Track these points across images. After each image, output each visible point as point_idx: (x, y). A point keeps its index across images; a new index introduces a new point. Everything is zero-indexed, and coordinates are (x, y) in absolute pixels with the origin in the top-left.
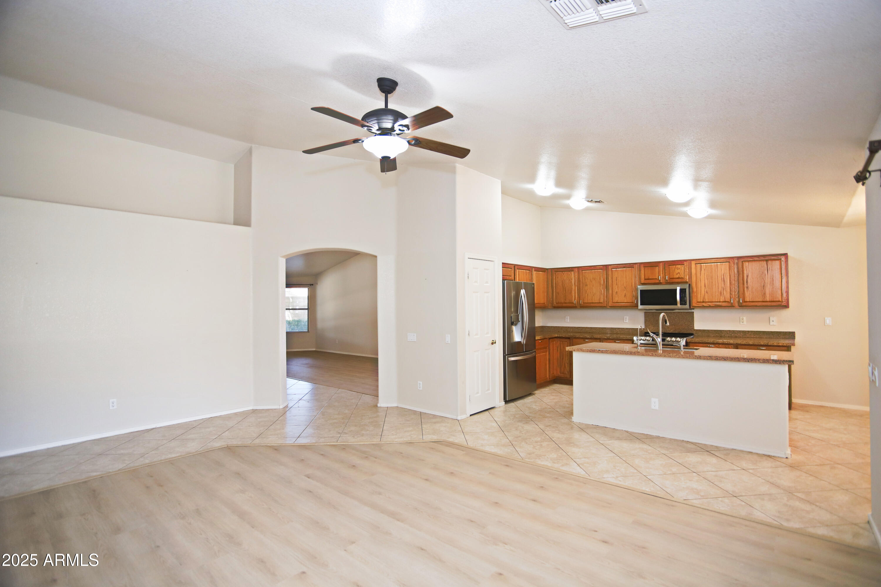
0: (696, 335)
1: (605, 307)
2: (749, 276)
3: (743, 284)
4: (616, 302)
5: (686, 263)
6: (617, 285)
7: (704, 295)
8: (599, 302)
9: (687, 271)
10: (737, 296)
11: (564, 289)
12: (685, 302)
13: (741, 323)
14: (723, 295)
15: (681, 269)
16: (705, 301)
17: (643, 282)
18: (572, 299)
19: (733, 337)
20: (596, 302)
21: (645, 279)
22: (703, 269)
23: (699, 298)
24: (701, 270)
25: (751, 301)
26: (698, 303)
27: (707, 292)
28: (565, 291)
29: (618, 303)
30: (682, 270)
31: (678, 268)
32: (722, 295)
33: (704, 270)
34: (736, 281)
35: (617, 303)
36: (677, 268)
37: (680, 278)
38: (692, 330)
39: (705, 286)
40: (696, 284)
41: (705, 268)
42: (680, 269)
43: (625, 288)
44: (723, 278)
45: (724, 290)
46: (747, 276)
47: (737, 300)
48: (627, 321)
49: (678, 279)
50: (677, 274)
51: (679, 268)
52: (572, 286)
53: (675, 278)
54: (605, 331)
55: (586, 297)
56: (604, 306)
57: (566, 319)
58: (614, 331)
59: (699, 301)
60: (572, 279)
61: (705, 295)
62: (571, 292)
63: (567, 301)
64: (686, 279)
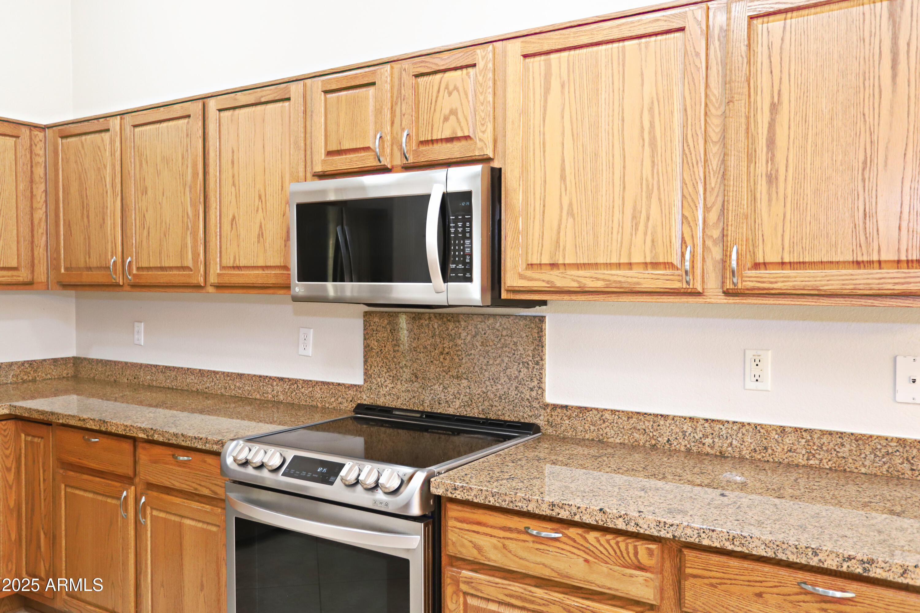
0: (550, 431)
1: (198, 287)
2: (785, 108)
3: (751, 157)
4: (231, 265)
5: (483, 58)
6: (234, 184)
7: (559, 227)
8: (179, 265)
9: (485, 98)
10: (716, 233)
11: (83, 208)
12: (464, 263)
13: (751, 384)
14: (646, 227)
15: (461, 89)
16: (561, 262)
17: (319, 168)
18: (106, 253)
19: (707, 454)
20: (171, 265)
21: (329, 153)
22: (555, 84)
23: (536, 242)
24: (547, 90)
25: (786, 260)
26: (529, 273)
27: (571, 213)
28: (88, 217)
29: (239, 268)
30: (466, 94)
31: (451, 88)
32: (641, 227)
33: (563, 86)
34: (715, 143)
35: (234, 268)
36: (447, 87)
37: (458, 139)
38: (535, 404)
39: (563, 178)
40: (524, 169)
41: (565, 78)
42: (458, 91)
43: (260, 197)
44: (647, 125)
45: (649, 197)
46: (774, 108)
47: (717, 253)
48: (310, 351)
49: (449, 145)
50: (446, 119)
51: (456, 88)
52: (105, 194)
53: (437, 141)
54: (239, 388)
55: (144, 243)
56: (194, 281)
57: (136, 333)
58: (267, 393)
59: (535, 260)
60: (105, 167)
61: (563, 226)
62: (104, 223)
63: (94, 262)
64: (481, 140)
